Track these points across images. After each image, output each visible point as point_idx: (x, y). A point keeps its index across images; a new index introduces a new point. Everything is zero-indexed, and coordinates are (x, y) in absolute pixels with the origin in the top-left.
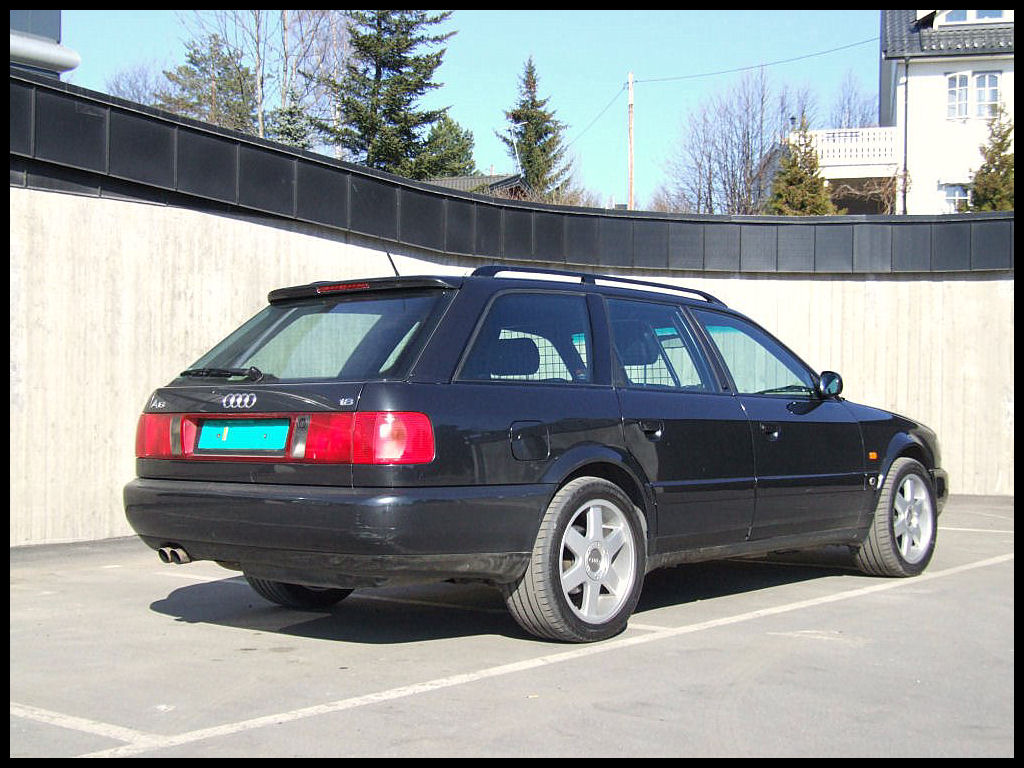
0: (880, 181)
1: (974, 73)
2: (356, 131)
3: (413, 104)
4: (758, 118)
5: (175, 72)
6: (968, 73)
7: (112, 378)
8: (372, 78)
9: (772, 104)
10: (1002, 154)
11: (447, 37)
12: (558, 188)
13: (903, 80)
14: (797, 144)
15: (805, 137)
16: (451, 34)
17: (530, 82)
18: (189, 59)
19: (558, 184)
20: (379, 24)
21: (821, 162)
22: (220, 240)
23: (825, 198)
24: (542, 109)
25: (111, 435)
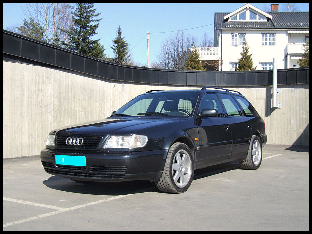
0: (215, 61)
1: (239, 34)
2: (74, 45)
3: (90, 38)
4: (182, 44)
5: (20, 27)
6: (237, 34)
7: (22, 113)
8: (79, 31)
9: (185, 41)
10: (246, 55)
11: (99, 20)
12: (127, 62)
13: (221, 35)
14: (193, 51)
15: (195, 49)
16: (100, 19)
17: (119, 33)
18: (24, 24)
19: (127, 60)
20: (81, 16)
21: (200, 56)
22: (50, 75)
23: (200, 66)
24: (123, 40)
25: (22, 128)
